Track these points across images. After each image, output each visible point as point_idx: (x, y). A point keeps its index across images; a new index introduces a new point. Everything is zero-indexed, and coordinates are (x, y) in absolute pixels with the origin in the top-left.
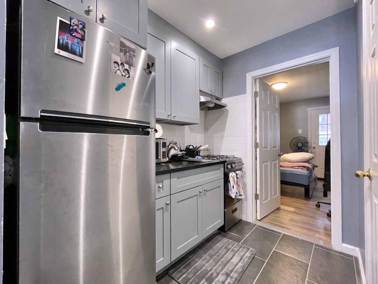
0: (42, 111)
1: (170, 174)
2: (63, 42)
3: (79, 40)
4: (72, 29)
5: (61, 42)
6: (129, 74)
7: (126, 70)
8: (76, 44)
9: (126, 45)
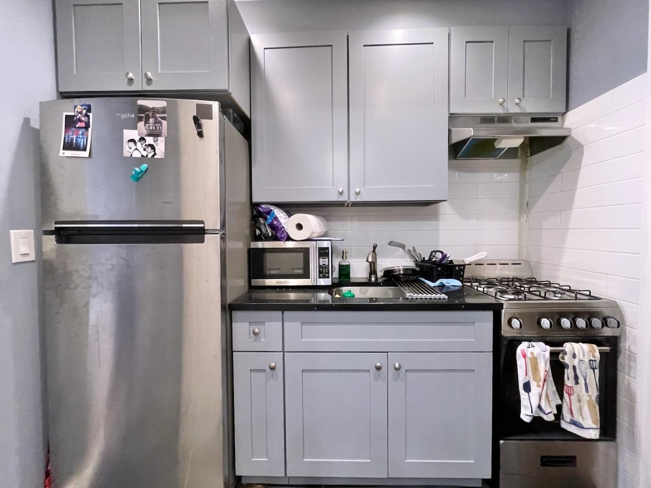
0: (56, 223)
1: (283, 313)
2: (68, 140)
3: (84, 130)
4: (77, 119)
5: (66, 141)
6: (155, 151)
7: (150, 145)
8: (81, 136)
9: (148, 107)
